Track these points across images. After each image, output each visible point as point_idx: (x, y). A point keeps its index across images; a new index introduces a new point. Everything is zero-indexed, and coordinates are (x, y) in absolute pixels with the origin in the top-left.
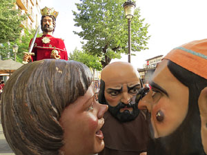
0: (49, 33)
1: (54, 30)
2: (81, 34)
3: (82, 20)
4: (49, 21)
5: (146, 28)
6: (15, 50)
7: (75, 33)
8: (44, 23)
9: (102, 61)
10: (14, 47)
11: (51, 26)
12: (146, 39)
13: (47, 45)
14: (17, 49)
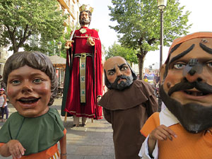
0: (86, 26)
1: (89, 23)
2: (116, 28)
3: (117, 14)
4: (86, 15)
5: (186, 16)
6: (60, 47)
7: (112, 28)
8: (82, 17)
9: (138, 54)
10: (59, 44)
11: (88, 19)
12: (187, 28)
13: (84, 34)
14: (61, 45)
